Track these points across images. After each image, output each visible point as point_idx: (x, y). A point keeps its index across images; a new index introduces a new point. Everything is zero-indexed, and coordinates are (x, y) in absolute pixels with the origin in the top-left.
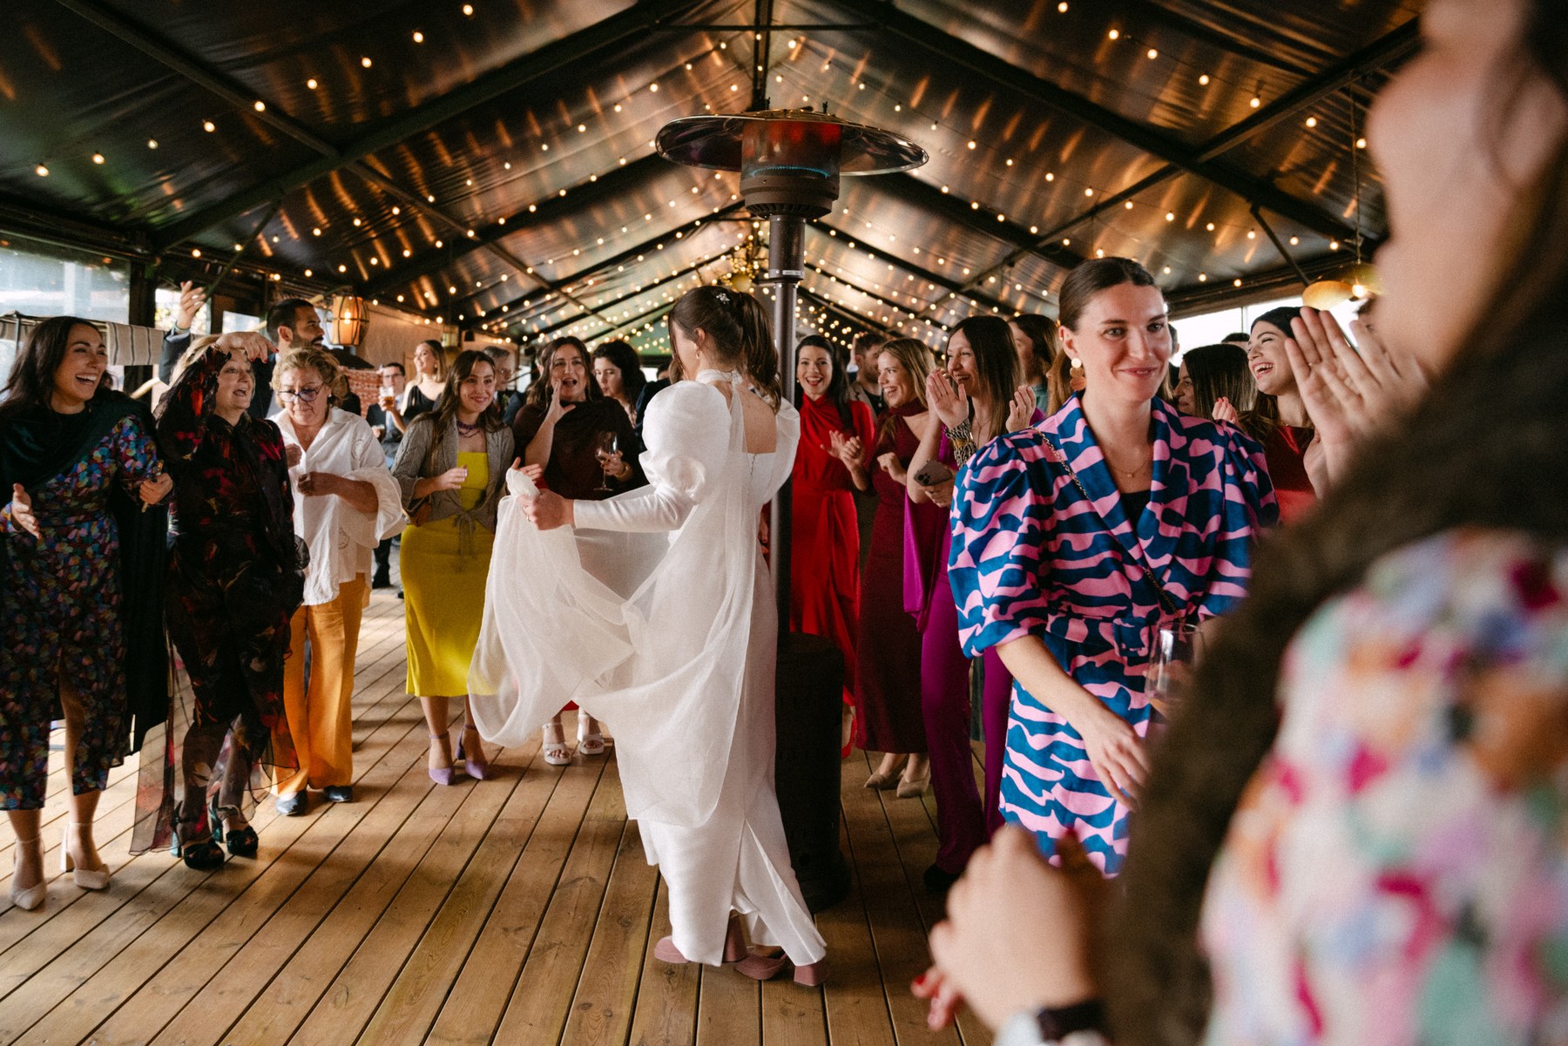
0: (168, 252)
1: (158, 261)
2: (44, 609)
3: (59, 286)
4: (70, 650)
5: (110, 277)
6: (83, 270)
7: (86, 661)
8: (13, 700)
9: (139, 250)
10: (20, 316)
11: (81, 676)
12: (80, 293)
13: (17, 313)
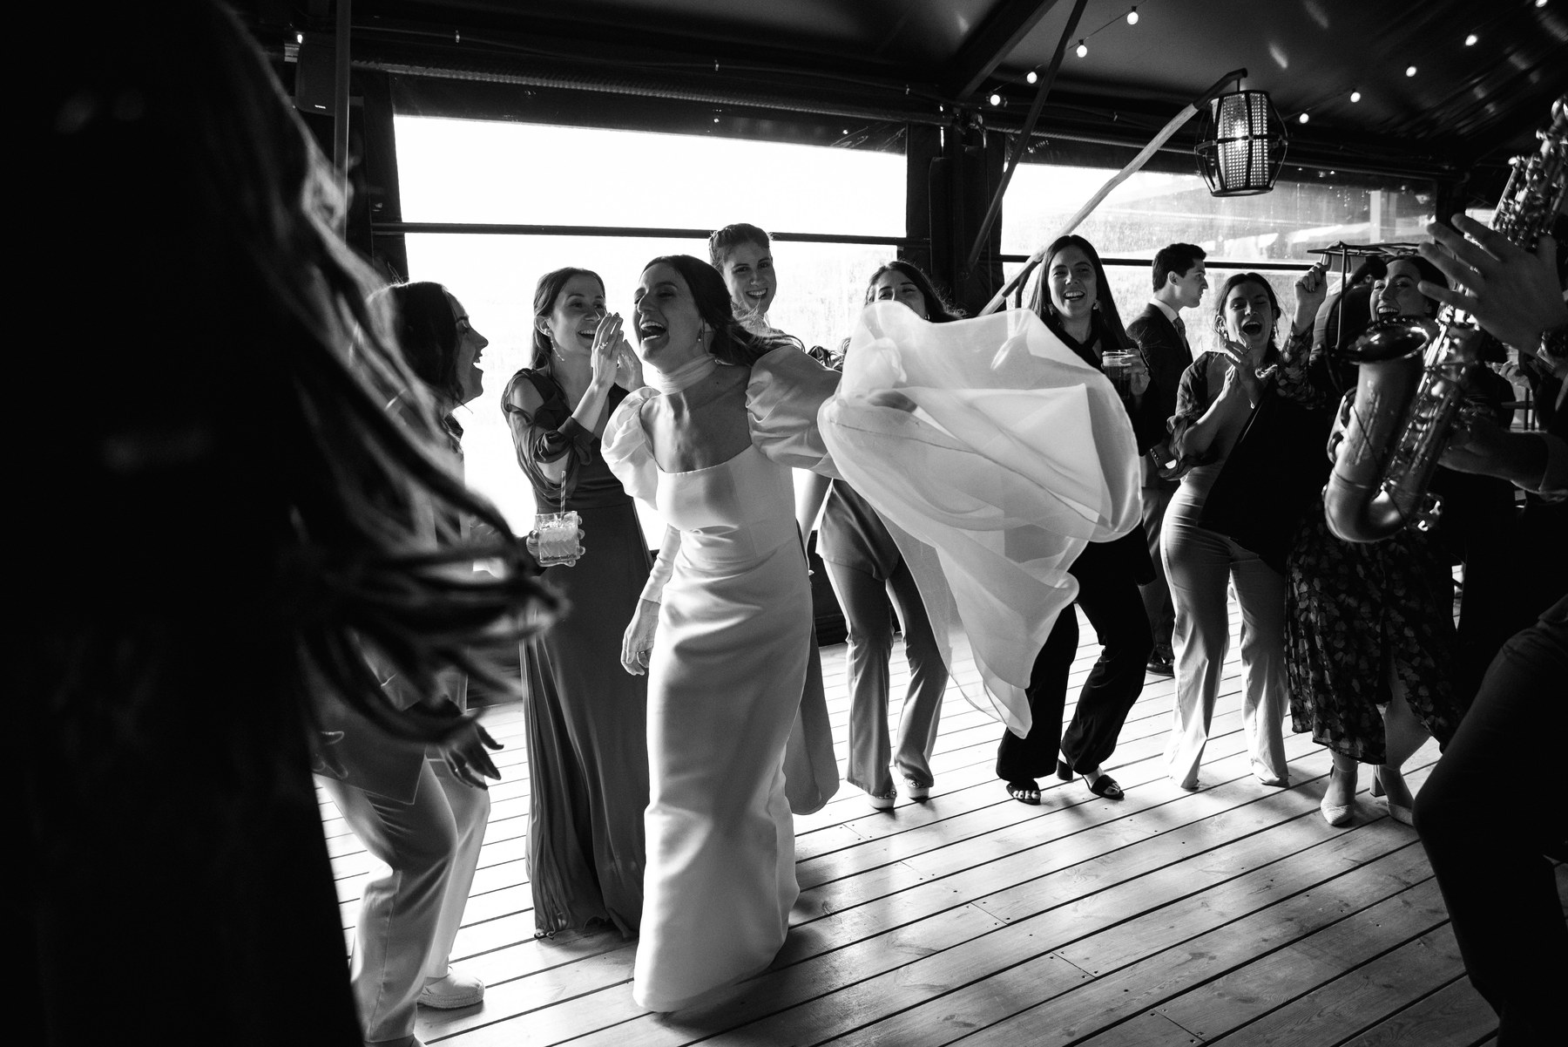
0: (1478, 165)
1: (1468, 176)
2: (1363, 619)
3: (1365, 217)
4: (1392, 615)
5: (1416, 200)
6: (1389, 196)
7: (1408, 633)
8: (1341, 650)
9: (1447, 167)
10: (1346, 247)
11: (1401, 646)
12: (1386, 221)
13: (1341, 243)
